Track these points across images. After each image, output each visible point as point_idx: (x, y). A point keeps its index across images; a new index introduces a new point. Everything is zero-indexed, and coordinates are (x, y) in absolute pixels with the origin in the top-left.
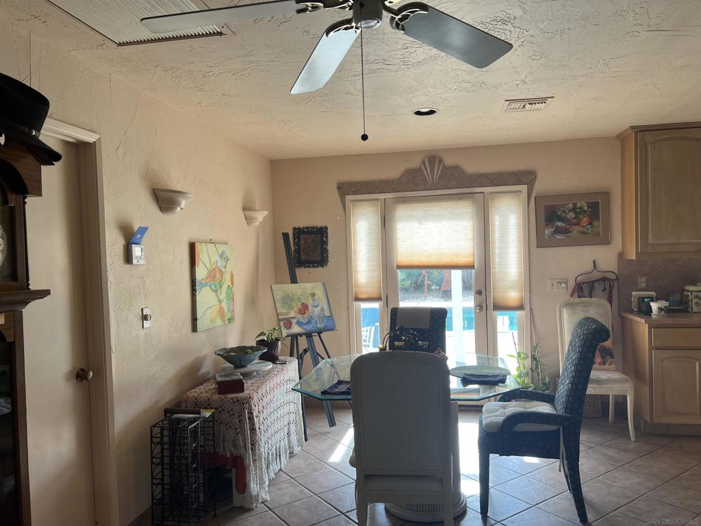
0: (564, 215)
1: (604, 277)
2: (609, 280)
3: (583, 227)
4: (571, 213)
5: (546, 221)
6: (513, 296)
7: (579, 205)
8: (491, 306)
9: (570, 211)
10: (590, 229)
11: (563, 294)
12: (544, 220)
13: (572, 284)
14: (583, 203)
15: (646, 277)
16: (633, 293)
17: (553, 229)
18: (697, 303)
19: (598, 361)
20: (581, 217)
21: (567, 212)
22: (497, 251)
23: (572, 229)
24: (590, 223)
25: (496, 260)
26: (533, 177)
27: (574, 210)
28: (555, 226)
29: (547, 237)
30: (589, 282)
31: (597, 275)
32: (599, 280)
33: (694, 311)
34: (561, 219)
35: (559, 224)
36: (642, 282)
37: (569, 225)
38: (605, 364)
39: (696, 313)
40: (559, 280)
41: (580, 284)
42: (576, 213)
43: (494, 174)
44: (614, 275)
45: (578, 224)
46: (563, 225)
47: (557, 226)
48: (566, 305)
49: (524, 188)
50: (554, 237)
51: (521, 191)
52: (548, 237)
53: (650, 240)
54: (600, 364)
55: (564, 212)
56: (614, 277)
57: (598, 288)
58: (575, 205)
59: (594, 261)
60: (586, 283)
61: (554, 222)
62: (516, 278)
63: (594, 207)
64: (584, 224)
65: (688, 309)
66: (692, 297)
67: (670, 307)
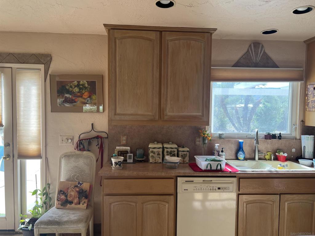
0: (71, 89)
1: (98, 136)
2: (101, 138)
3: (85, 99)
4: (76, 88)
5: (58, 93)
6: (33, 147)
7: (81, 83)
8: (16, 156)
9: (75, 86)
10: (90, 101)
11: (70, 148)
12: (56, 92)
13: (76, 140)
14: (85, 81)
15: (126, 136)
16: (117, 147)
17: (64, 99)
18: (152, 156)
19: (75, 202)
20: (84, 92)
21: (74, 87)
22: (22, 113)
23: (76, 100)
24: (90, 97)
25: (21, 119)
26: (49, 58)
27: (78, 85)
28: (64, 97)
29: (58, 105)
30: (87, 139)
31: (94, 134)
32: (94, 138)
33: (150, 162)
34: (68, 92)
35: (67, 95)
36: (124, 139)
37: (75, 97)
38: (79, 204)
39: (151, 163)
40: (67, 137)
41: (81, 140)
42: (80, 89)
43: (19, 54)
44: (106, 135)
45: (81, 97)
46: (70, 96)
47: (66, 97)
48: (65, 156)
49: (42, 67)
50: (64, 105)
51: (40, 69)
52: (60, 105)
53: (118, 111)
54: (76, 204)
55: (71, 87)
56: (106, 136)
57: (95, 143)
58: (79, 82)
59: (92, 124)
60: (85, 140)
61: (64, 94)
62: (36, 135)
63: (92, 84)
64: (85, 97)
65: (147, 161)
66: (150, 152)
67: (137, 159)
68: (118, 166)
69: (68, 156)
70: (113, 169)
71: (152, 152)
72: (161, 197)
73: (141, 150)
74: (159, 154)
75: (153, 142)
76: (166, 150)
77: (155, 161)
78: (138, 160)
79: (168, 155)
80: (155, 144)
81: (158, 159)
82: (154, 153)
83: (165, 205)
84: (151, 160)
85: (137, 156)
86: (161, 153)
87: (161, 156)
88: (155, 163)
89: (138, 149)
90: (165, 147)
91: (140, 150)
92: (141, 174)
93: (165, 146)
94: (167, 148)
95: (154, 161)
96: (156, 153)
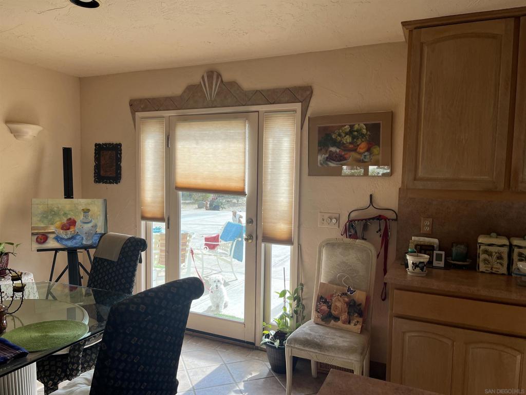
0: (339, 139)
1: (380, 216)
2: (386, 219)
3: (360, 154)
4: (347, 136)
5: (319, 146)
6: (281, 227)
7: (356, 127)
8: (260, 238)
9: (346, 134)
10: (368, 156)
11: (335, 232)
12: (317, 145)
13: (344, 220)
14: (362, 125)
15: (431, 220)
16: (413, 238)
17: (327, 156)
18: (485, 260)
19: (343, 318)
20: (359, 142)
21: (343, 135)
22: (269, 177)
23: (346, 156)
24: (368, 150)
25: (268, 187)
26: (308, 93)
27: (350, 133)
28: (328, 152)
29: (319, 164)
30: (362, 220)
31: (373, 212)
32: (373, 219)
33: (481, 270)
34: (335, 143)
35: (333, 149)
36: (426, 226)
37: (344, 150)
38: (349, 323)
39: (482, 272)
40: (329, 215)
41: (351, 221)
42: (354, 138)
43: (268, 90)
45: (355, 150)
46: (338, 150)
47: (331, 151)
48: (327, 244)
49: (298, 106)
50: (327, 164)
51: (295, 111)
52: (321, 164)
53: (420, 174)
54: (344, 323)
55: (340, 135)
56: (394, 216)
57: (374, 227)
58: (352, 127)
59: (371, 196)
60: (358, 220)
61: (329, 147)
62: (286, 209)
63: (374, 129)
64: (361, 151)
65: (473, 267)
66: (480, 251)
67: (452, 262)
68: (418, 269)
69: (331, 245)
70: (409, 273)
71: (486, 252)
72: (507, 338)
73: (462, 247)
74: (500, 257)
75: (488, 233)
76: (516, 250)
77: (492, 269)
78: (455, 265)
79: (521, 260)
80: (491, 237)
81: (499, 266)
82: (490, 254)
83: (516, 356)
84: (482, 267)
85: (452, 257)
86: (505, 256)
87: (505, 262)
88: (492, 273)
89: (454, 245)
90: (516, 246)
91: (459, 246)
92: (465, 289)
93: (516, 242)
94: (520, 247)
95: (489, 269)
96: (494, 254)
